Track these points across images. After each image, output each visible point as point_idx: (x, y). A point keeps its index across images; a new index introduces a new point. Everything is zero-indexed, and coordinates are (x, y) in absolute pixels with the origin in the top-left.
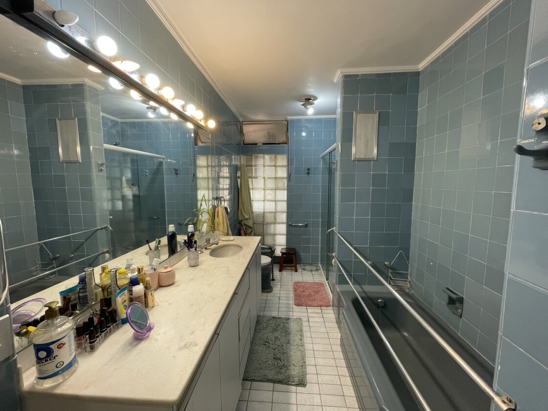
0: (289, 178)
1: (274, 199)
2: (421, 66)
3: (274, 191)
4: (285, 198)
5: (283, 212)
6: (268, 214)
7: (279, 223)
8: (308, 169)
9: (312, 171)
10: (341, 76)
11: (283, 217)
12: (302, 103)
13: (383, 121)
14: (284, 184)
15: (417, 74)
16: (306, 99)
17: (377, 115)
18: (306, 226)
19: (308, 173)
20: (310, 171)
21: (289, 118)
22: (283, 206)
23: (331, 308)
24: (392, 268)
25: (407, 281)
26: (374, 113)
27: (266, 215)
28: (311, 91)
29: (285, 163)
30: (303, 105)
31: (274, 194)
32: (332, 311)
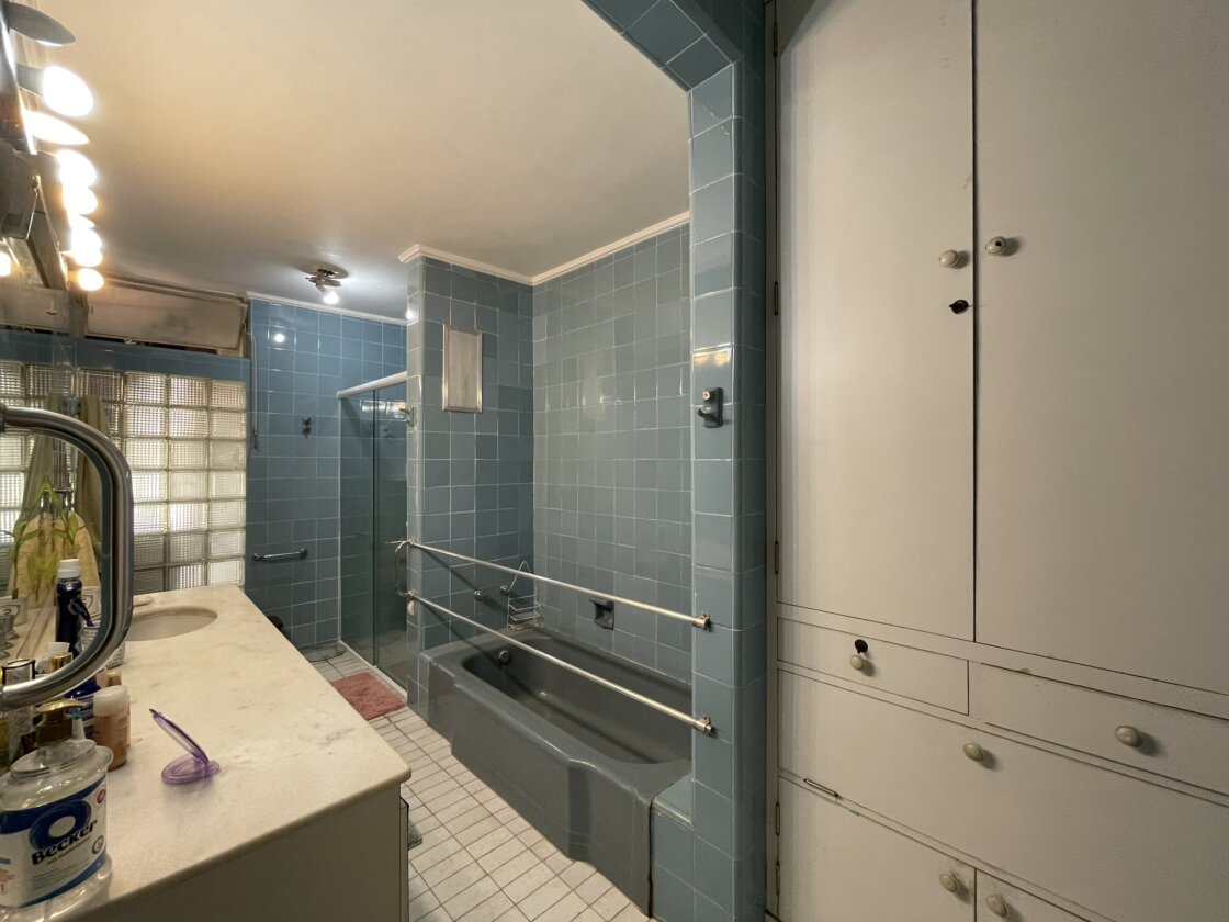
0: (253, 441)
1: (203, 496)
2: (536, 280)
3: (203, 475)
4: (242, 492)
5: (232, 529)
6: (182, 539)
7: (221, 559)
8: (307, 422)
9: (315, 427)
10: (418, 255)
11: (236, 542)
12: (310, 276)
13: (488, 349)
14: (238, 454)
15: (529, 289)
16: (320, 270)
17: (479, 338)
18: (304, 555)
19: (307, 431)
20: (311, 426)
21: (251, 295)
22: (234, 513)
23: (406, 708)
24: (512, 594)
25: (532, 610)
26: (476, 334)
27: (174, 541)
28: (333, 257)
29: (239, 402)
30: (313, 280)
31: (202, 482)
32: (411, 712)
